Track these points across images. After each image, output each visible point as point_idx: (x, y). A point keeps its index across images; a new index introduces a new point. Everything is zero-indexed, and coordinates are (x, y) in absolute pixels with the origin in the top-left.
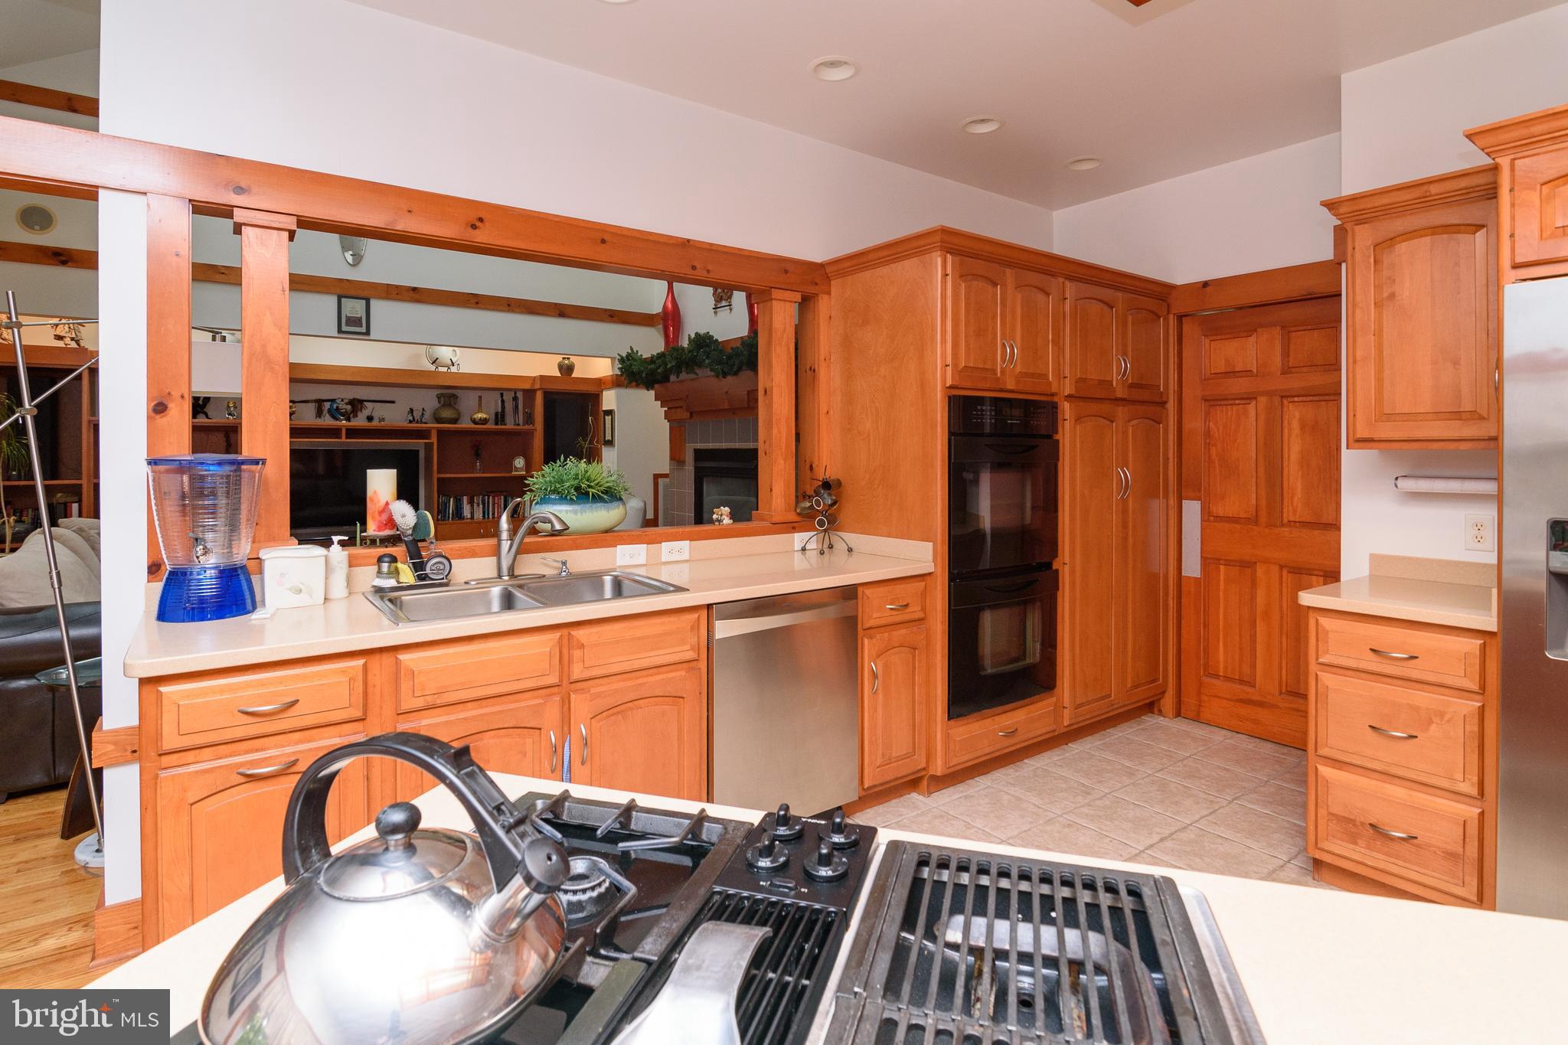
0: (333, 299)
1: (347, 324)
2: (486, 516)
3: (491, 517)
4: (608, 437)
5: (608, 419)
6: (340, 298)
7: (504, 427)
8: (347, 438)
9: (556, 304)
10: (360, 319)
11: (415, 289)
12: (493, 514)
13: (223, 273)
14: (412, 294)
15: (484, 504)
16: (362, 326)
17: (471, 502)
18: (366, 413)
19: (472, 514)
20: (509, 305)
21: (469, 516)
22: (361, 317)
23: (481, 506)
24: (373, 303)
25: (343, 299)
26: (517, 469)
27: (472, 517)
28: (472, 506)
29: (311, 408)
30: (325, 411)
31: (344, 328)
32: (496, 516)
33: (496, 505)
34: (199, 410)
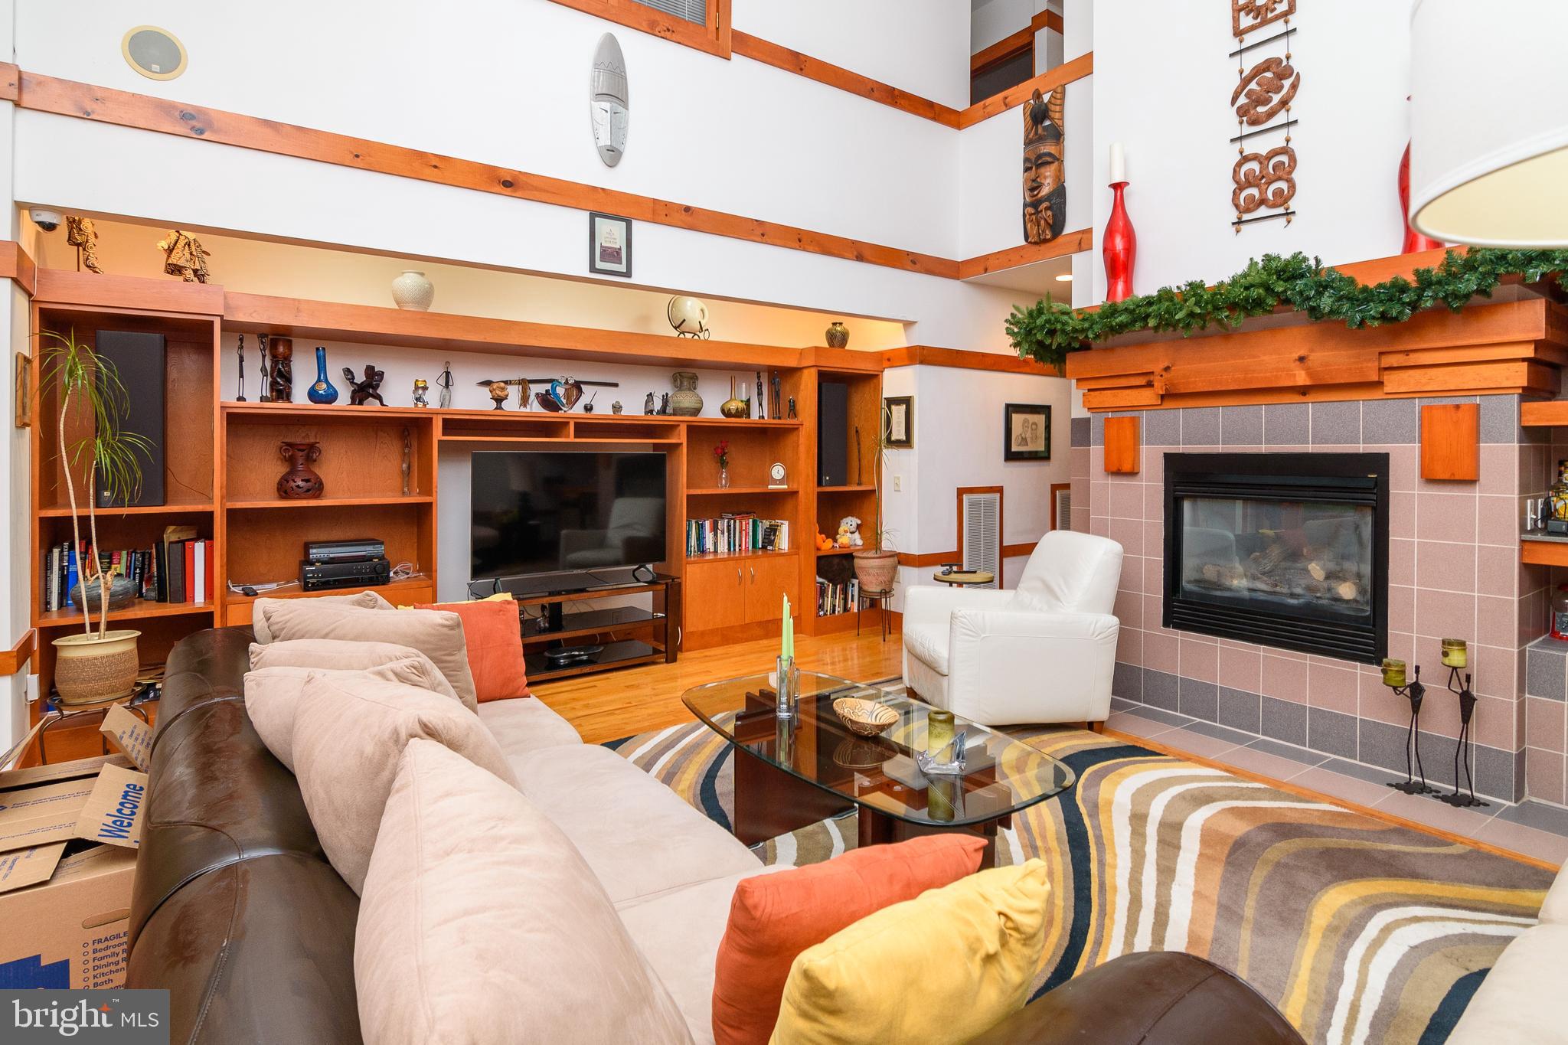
0: (585, 216)
1: (603, 259)
2: (732, 549)
3: (737, 550)
4: (898, 433)
5: (898, 412)
6: (593, 216)
7: (747, 420)
8: (575, 437)
9: (854, 242)
10: (618, 251)
11: (687, 209)
12: (740, 546)
13: (435, 167)
14: (684, 216)
15: (729, 531)
16: (621, 263)
17: (715, 529)
18: (584, 400)
19: (715, 544)
20: (800, 241)
21: (712, 550)
22: (620, 249)
23: (726, 534)
24: (636, 225)
25: (597, 219)
26: (775, 482)
27: (716, 551)
28: (716, 535)
29: (514, 393)
30: (532, 397)
31: (599, 265)
32: (744, 548)
33: (744, 532)
34: (371, 391)
